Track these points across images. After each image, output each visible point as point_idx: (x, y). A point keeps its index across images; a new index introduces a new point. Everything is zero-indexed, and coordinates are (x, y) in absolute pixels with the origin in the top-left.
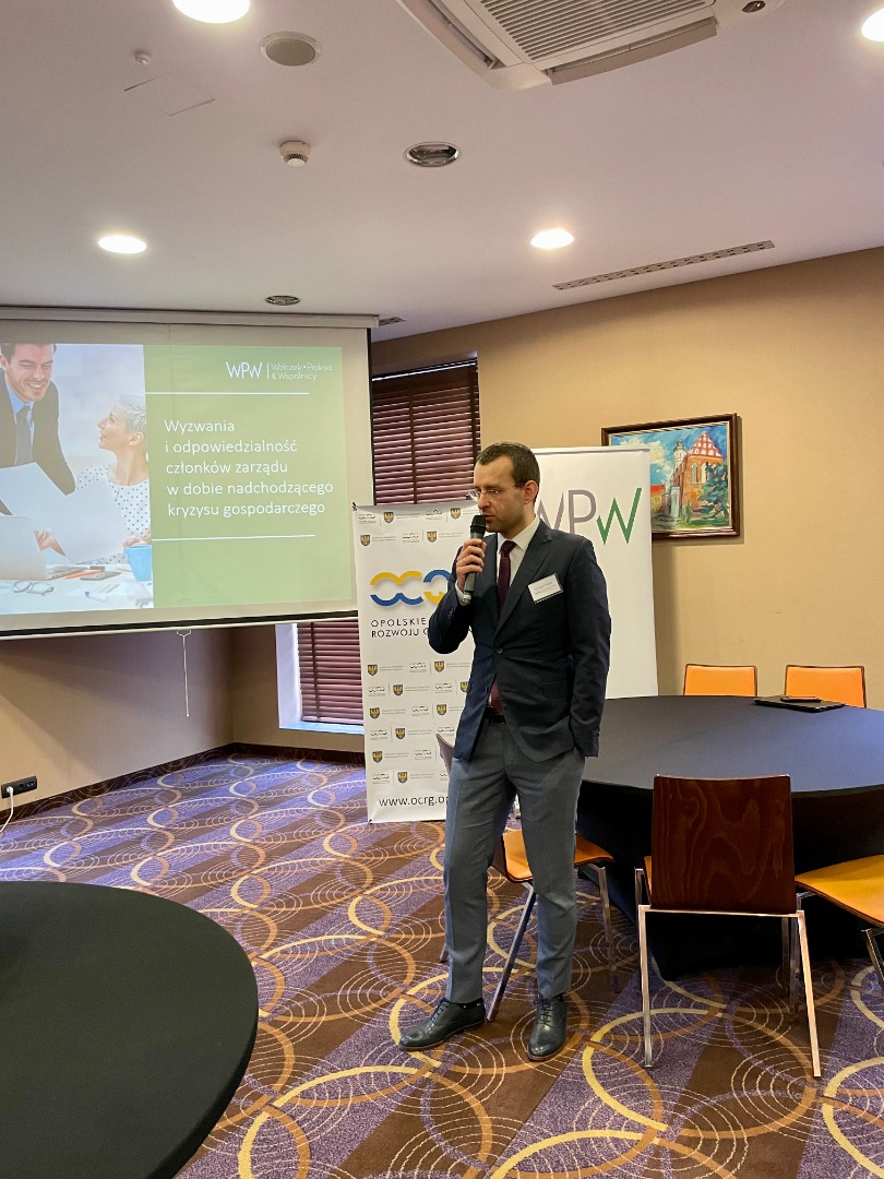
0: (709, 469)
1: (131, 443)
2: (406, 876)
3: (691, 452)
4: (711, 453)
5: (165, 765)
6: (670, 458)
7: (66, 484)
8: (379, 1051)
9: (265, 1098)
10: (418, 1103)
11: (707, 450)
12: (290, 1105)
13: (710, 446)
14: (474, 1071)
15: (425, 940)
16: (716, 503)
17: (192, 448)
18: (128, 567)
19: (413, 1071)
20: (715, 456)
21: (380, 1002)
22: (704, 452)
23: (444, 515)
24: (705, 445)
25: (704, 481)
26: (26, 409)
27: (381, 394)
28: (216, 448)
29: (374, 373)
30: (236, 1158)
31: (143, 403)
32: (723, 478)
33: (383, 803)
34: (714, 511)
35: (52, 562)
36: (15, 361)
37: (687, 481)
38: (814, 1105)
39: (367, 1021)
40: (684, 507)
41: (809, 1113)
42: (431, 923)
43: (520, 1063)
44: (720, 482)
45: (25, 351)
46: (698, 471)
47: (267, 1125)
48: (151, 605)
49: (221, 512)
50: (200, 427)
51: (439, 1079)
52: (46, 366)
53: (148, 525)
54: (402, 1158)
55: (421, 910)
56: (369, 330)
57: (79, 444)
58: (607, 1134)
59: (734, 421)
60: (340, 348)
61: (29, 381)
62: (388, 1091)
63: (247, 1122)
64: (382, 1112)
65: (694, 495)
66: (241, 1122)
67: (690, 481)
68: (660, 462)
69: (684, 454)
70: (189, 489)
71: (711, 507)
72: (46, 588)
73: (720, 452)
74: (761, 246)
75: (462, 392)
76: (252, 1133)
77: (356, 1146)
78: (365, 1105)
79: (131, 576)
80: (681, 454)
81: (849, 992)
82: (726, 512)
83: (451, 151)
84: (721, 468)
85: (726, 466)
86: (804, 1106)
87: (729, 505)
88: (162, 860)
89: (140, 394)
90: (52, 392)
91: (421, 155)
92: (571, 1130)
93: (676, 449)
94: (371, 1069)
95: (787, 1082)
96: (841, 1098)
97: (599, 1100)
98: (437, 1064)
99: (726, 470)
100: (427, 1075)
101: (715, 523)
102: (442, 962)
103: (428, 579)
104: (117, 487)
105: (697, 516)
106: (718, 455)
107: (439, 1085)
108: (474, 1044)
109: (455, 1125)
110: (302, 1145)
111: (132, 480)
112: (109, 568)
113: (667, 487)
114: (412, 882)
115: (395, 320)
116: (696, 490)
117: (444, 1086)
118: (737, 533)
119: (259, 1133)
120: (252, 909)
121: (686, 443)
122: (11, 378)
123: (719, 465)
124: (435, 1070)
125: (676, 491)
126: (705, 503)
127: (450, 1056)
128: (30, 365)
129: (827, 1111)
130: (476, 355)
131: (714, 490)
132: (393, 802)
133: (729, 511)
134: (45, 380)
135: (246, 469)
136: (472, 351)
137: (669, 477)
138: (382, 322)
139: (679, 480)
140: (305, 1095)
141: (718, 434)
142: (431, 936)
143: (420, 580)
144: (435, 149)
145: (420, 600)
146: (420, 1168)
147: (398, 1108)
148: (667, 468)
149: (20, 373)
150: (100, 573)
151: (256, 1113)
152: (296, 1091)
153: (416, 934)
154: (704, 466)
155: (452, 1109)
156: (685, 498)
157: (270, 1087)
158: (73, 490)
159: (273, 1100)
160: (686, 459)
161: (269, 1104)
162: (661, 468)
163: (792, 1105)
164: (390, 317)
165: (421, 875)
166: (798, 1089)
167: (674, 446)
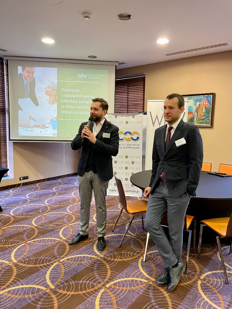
0: (205, 108)
1: (53, 94)
2: (111, 209)
3: (201, 103)
4: (207, 103)
5: (61, 176)
6: (195, 104)
7: (37, 104)
8: (89, 251)
9: (58, 259)
10: (94, 265)
11: (206, 103)
12: (63, 261)
13: (206, 101)
14: (111, 259)
15: (110, 226)
16: (207, 117)
17: (68, 96)
18: (51, 126)
19: (96, 257)
20: (207, 104)
21: (94, 240)
22: (204, 103)
23: (130, 117)
24: (205, 101)
25: (204, 111)
26: (27, 84)
27: (118, 84)
28: (74, 96)
29: (117, 78)
30: (47, 272)
31: (56, 83)
32: (209, 111)
33: (110, 190)
34: (206, 120)
35: (32, 123)
36: (25, 71)
37: (199, 111)
38: (196, 280)
39: (89, 244)
40: (198, 118)
41: (194, 282)
42: (113, 222)
43: (123, 259)
44: (208, 112)
45: (28, 69)
46: (202, 108)
47: (57, 265)
48: (56, 136)
49: (75, 113)
50: (70, 90)
51: (102, 260)
52: (33, 73)
53: (56, 115)
54: (86, 278)
55: (111, 218)
56: (116, 66)
57: (40, 94)
58: (139, 279)
59: (214, 95)
60: (108, 71)
61: (28, 76)
62: (88, 261)
63: (52, 264)
64: (85, 266)
66: (50, 264)
67: (200, 111)
68: (192, 105)
69: (199, 103)
70: (67, 107)
71: (205, 119)
72: (31, 130)
73: (209, 104)
74: (224, 44)
75: (142, 84)
76: (52, 267)
77: (76, 273)
78: (81, 264)
79: (52, 128)
80: (198, 103)
81: (217, 252)
82: (209, 120)
83: (130, 16)
84: (209, 108)
85: (210, 107)
86: (193, 280)
87: (210, 118)
88: (53, 199)
89: (56, 81)
90: (34, 79)
91: (121, 16)
92: (130, 277)
93: (197, 102)
94: (86, 255)
95: (191, 273)
96: (204, 279)
97: (140, 271)
98: (102, 256)
99: (210, 109)
100: (99, 259)
101: (206, 123)
102: (112, 231)
103: (125, 134)
104: (49, 105)
105: (201, 121)
106: (208, 104)
107: (101, 261)
108: (113, 252)
109: (102, 272)
110: (63, 271)
111: (53, 103)
112: (46, 126)
113: (194, 112)
114: (112, 211)
115: (123, 63)
116: (202, 114)
117: (102, 262)
118: (212, 126)
119: (54, 267)
120: (70, 213)
121: (200, 100)
122: (24, 76)
123: (209, 107)
124: (101, 258)
125: (196, 114)
126: (204, 117)
127: (106, 255)
128: (28, 72)
129: (199, 282)
130: (145, 74)
131: (206, 114)
132: (112, 191)
133: (210, 120)
134: (32, 76)
135: (82, 102)
136: (144, 72)
137: (194, 110)
138: (120, 64)
139: (197, 111)
140: (68, 259)
141: (209, 98)
142: (112, 225)
143: (123, 134)
144: (125, 15)
145: (123, 139)
146: (89, 281)
147: (89, 266)
148: (194, 107)
149: (26, 74)
150: (44, 127)
151: (55, 262)
152: (66, 258)
153: (108, 224)
154: (204, 107)
155: (102, 268)
156: (198, 116)
157: (60, 256)
158: (38, 105)
159: (60, 260)
160: (199, 105)
161: (59, 260)
162: (192, 107)
163: (190, 280)
164: (122, 62)
165: (115, 209)
166: (193, 275)
167: (197, 101)
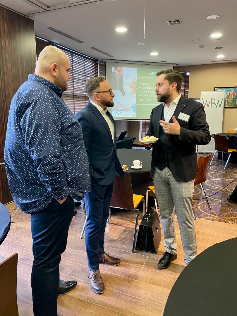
0: (233, 96)
1: (134, 87)
6: (227, 93)
7: (124, 94)
17: (143, 88)
24: (233, 92)
25: (232, 98)
26: (118, 79)
28: (147, 88)
31: (136, 79)
37: (229, 98)
40: (228, 102)
44: (235, 98)
45: (118, 68)
46: (231, 96)
49: (147, 100)
50: (145, 84)
52: (121, 72)
53: (136, 102)
57: (126, 87)
61: (119, 74)
65: (230, 100)
69: (229, 93)
70: (143, 95)
72: (119, 112)
73: (236, 93)
89: (136, 77)
90: (122, 76)
101: (233, 105)
104: (131, 95)
105: (230, 104)
111: (134, 93)
121: (230, 91)
122: (116, 74)
125: (227, 99)
126: (232, 102)
128: (119, 71)
133: (236, 103)
134: (121, 74)
135: (152, 92)
137: (226, 97)
138: (176, 65)
141: (235, 90)
148: (226, 95)
167: (228, 91)
